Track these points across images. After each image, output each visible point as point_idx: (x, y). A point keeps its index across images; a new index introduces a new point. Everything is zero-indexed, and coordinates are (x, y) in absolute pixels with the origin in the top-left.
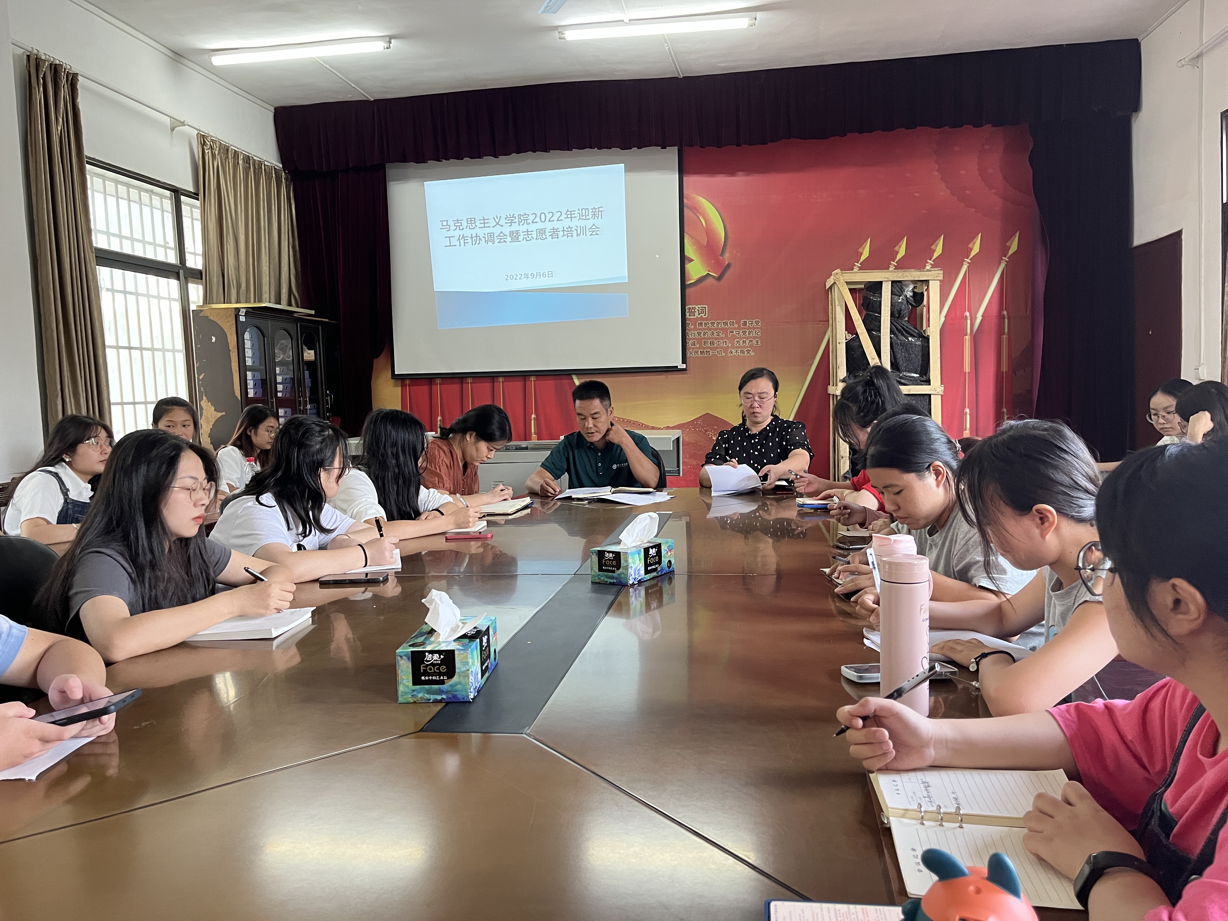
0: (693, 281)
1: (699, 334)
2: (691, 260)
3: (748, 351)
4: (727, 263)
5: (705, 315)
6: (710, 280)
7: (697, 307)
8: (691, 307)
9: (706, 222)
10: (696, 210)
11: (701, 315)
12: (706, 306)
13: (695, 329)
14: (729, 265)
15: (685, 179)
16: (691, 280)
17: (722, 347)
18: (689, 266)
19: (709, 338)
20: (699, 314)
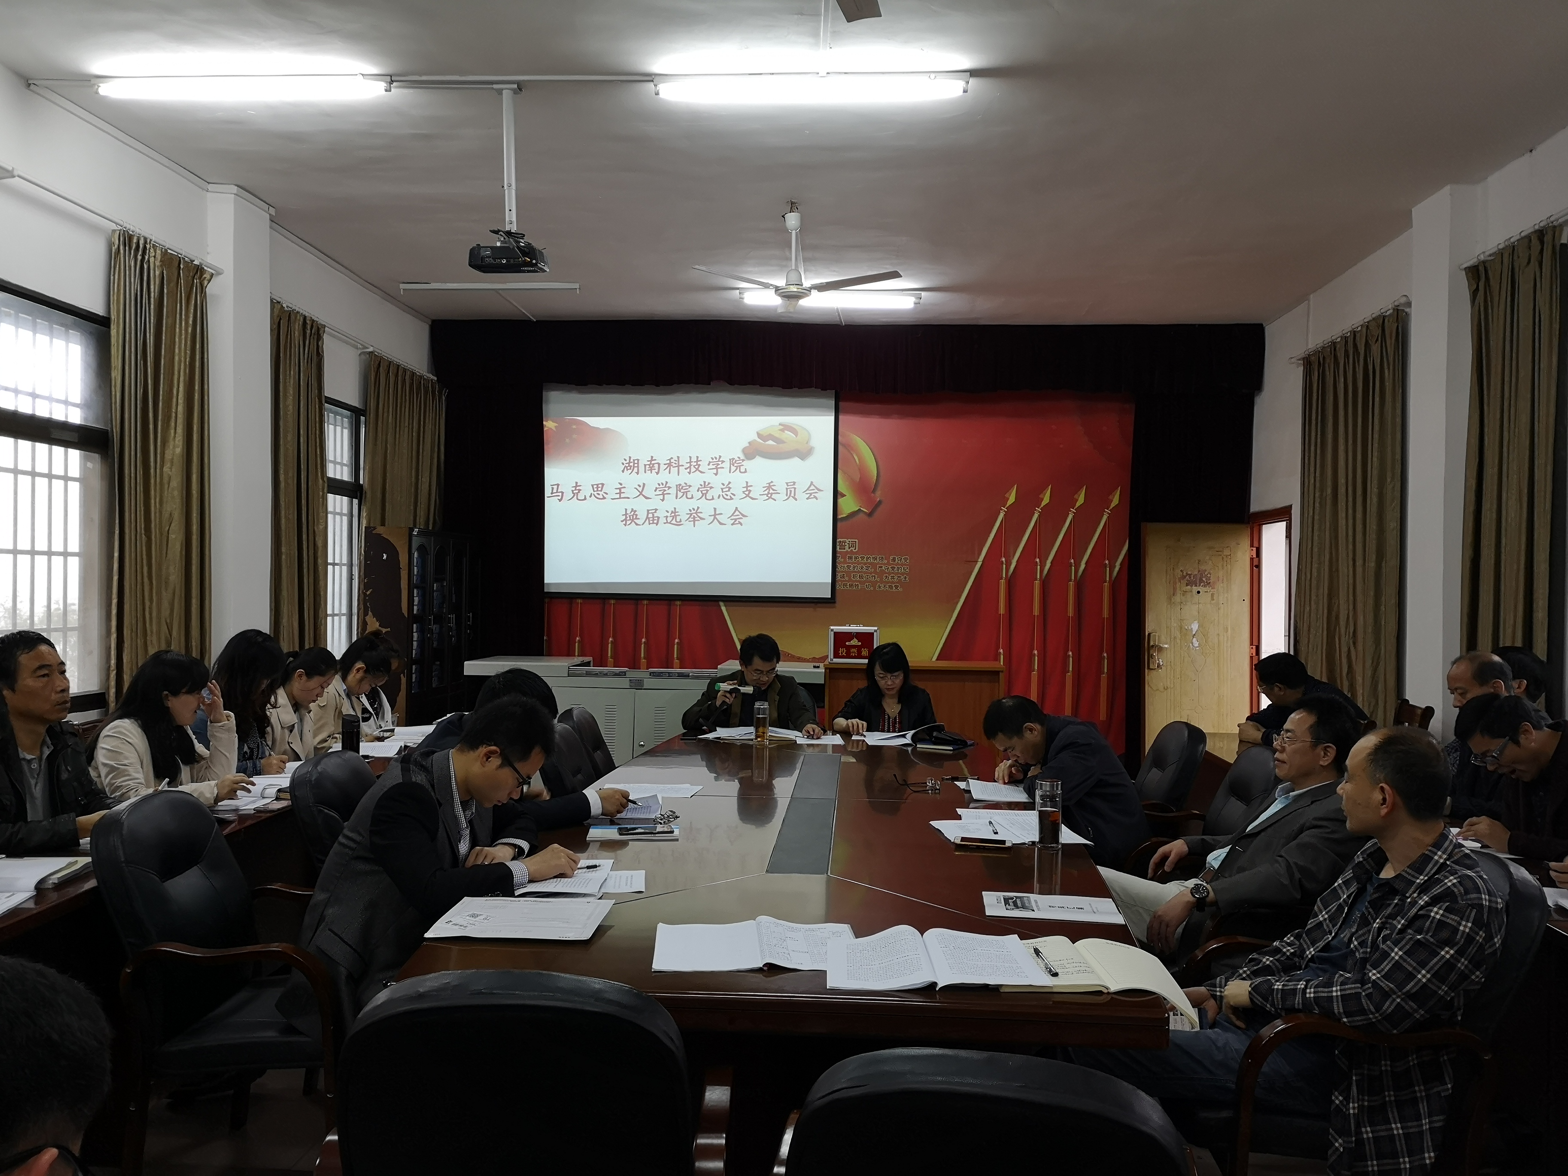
0: (845, 516)
1: (849, 567)
2: (843, 496)
3: (896, 587)
4: (878, 500)
5: (855, 549)
6: (861, 515)
7: (847, 541)
8: (842, 540)
9: (859, 460)
10: (850, 448)
11: (851, 548)
12: (856, 540)
13: (845, 562)
14: (880, 502)
15: (841, 417)
16: (842, 514)
17: (870, 582)
18: (840, 501)
19: (859, 572)
20: (849, 548)
